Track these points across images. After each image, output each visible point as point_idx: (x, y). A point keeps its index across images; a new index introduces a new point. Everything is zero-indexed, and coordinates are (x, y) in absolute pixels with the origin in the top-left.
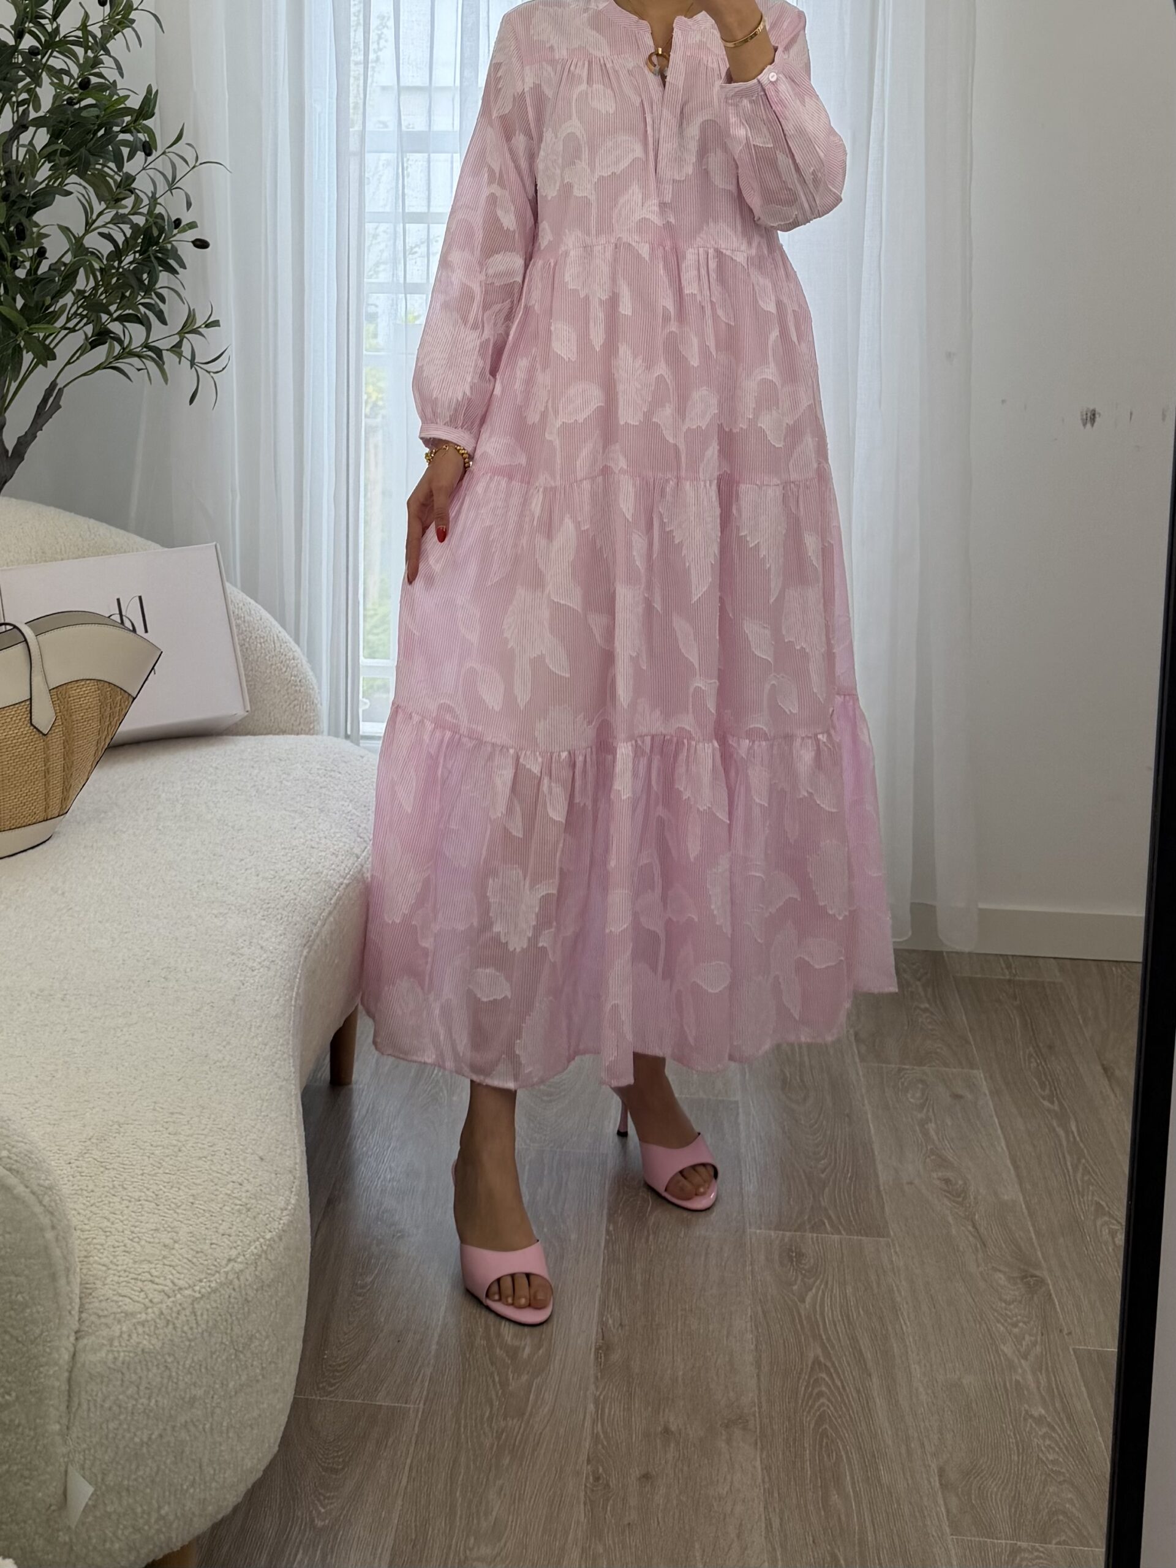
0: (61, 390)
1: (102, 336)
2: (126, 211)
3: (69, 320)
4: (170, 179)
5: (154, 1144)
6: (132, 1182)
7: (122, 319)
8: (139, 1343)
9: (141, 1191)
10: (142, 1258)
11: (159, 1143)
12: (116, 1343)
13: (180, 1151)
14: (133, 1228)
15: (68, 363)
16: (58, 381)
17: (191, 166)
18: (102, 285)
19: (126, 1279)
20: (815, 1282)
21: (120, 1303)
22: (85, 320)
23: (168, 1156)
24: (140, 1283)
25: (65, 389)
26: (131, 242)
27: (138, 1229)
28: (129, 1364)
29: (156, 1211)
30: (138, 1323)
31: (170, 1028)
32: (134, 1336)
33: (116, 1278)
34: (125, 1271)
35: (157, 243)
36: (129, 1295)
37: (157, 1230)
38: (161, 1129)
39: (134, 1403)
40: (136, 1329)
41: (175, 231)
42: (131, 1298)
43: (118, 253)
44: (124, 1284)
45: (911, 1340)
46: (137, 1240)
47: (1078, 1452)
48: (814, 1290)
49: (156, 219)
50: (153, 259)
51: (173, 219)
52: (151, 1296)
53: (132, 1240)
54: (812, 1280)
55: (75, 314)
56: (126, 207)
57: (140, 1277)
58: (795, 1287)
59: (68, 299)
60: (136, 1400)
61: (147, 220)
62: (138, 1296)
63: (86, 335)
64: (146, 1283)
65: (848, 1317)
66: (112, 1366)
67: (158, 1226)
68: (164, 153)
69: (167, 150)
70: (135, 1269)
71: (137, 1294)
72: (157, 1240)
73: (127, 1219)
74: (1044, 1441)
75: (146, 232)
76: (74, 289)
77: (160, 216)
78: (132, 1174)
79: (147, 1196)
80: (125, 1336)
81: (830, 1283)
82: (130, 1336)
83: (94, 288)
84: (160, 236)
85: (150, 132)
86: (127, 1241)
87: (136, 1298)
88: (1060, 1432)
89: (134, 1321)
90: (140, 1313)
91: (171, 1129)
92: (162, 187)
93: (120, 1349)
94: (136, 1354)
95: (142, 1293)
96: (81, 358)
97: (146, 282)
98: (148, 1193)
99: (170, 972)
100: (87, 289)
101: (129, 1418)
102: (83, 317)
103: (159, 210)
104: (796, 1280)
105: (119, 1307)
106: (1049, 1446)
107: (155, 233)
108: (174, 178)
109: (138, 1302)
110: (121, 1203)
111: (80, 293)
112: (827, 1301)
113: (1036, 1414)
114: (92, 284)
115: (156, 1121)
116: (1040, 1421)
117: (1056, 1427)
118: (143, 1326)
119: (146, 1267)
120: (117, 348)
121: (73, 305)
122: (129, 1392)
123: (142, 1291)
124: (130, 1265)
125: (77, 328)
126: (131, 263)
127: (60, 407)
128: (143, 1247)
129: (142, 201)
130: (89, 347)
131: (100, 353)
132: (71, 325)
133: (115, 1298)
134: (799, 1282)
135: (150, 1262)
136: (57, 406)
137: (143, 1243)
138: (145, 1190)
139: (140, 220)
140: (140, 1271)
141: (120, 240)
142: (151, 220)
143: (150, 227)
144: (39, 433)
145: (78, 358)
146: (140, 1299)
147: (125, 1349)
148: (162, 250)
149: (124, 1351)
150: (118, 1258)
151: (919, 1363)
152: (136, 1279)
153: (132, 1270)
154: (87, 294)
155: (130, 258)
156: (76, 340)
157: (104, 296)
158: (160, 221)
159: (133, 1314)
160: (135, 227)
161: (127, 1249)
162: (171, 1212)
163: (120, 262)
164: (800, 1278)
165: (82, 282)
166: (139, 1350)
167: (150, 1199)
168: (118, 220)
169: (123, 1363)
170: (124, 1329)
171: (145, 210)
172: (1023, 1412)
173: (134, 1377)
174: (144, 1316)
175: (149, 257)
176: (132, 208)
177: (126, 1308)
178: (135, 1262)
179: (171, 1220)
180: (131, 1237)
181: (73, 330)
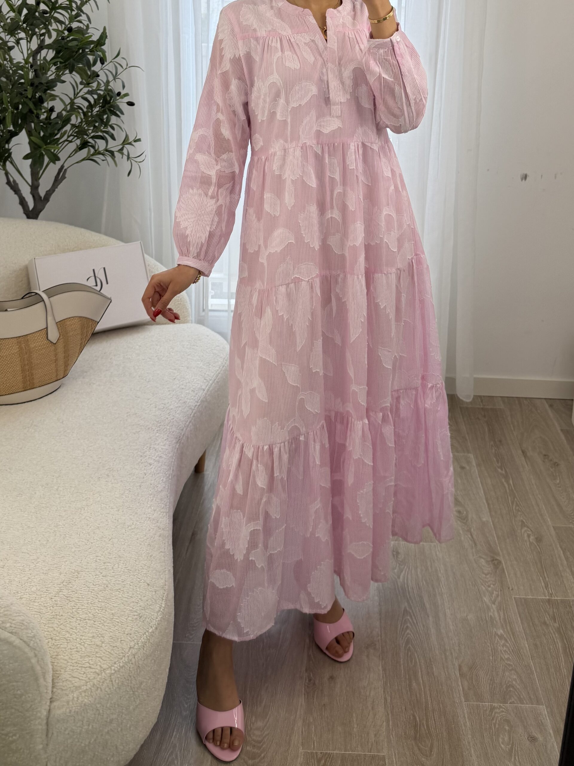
0: (66, 170)
1: (84, 145)
2: (94, 88)
3: (68, 137)
4: (114, 74)
5: (95, 584)
6: (82, 609)
7: (93, 137)
8: (83, 701)
9: (86, 614)
10: (85, 655)
11: (97, 583)
12: (71, 703)
13: (107, 586)
14: (81, 637)
15: (69, 157)
16: (65, 165)
17: (124, 68)
18: (84, 121)
19: (76, 668)
20: (404, 567)
21: (73, 682)
22: (76, 138)
23: (101, 591)
24: (83, 670)
25: (68, 169)
26: (97, 102)
27: (84, 637)
28: (77, 712)
29: (94, 626)
30: (82, 691)
31: (108, 507)
32: (80, 698)
33: (71, 668)
34: (76, 663)
35: (109, 103)
36: (77, 676)
37: (93, 637)
38: (99, 574)
39: (80, 729)
40: (81, 694)
41: (118, 98)
42: (79, 679)
43: (91, 107)
44: (76, 670)
45: (446, 596)
46: (83, 644)
47: (518, 653)
48: (404, 572)
49: (109, 91)
50: (107, 110)
51: (116, 92)
52: (89, 676)
53: (80, 644)
54: (403, 567)
55: (71, 135)
56: (94, 87)
57: (84, 666)
58: (396, 571)
59: (68, 127)
60: (82, 728)
61: (104, 93)
62: (82, 677)
63: (77, 145)
64: (87, 669)
65: (418, 585)
66: (69, 714)
67: (94, 634)
68: (111, 62)
69: (113, 61)
70: (81, 661)
71: (82, 675)
72: (93, 643)
73: (79, 632)
74: (503, 647)
75: (104, 97)
76: (71, 122)
77: (111, 90)
78: (83, 603)
79: (89, 617)
80: (76, 699)
81: (410, 567)
82: (78, 698)
83: (80, 123)
84: (111, 99)
85: (104, 52)
86: (78, 645)
87: (81, 678)
88: (509, 642)
89: (81, 691)
90: (83, 685)
91: (104, 574)
92: (111, 78)
93: (73, 706)
94: (81, 706)
95: (85, 674)
96: (76, 155)
97: (105, 120)
98: (89, 615)
99: (110, 471)
100: (77, 123)
101: (78, 736)
102: (75, 136)
103: (109, 87)
104: (396, 566)
105: (73, 684)
106: (505, 650)
107: (108, 98)
108: (116, 73)
109: (82, 680)
110: (76, 622)
111: (73, 126)
112: (409, 577)
113: (499, 634)
114: (79, 120)
115: (96, 569)
116: (501, 637)
117: (508, 640)
118: (85, 693)
119: (87, 659)
120: (92, 151)
121: (70, 130)
122: (78, 725)
123: (85, 673)
124: (79, 659)
125: (73, 140)
126: (97, 111)
127: (65, 178)
128: (86, 648)
129: (101, 84)
130: (78, 150)
131: (84, 153)
132: (70, 139)
133: (70, 679)
134: (397, 568)
135: (89, 656)
136: (64, 177)
137: (86, 645)
138: (88, 613)
139: (102, 93)
140: (84, 662)
141: (92, 101)
142: (106, 92)
143: (106, 96)
144: (56, 190)
145: (74, 155)
146: (83, 678)
147: (75, 705)
148: (112, 106)
149: (75, 706)
150: (73, 655)
151: (449, 609)
152: (82, 667)
153: (80, 662)
154: (77, 125)
155: (97, 109)
156: (72, 147)
157: (85, 126)
158: (110, 93)
159: (80, 687)
160: (99, 95)
161: (78, 650)
162: (100, 625)
163: (92, 111)
164: (398, 565)
165: (74, 120)
166: (83, 705)
167: (90, 618)
168: (90, 93)
169: (75, 712)
170: (75, 695)
171: (103, 88)
172: (494, 633)
173: (80, 718)
174: (84, 688)
175: (105, 110)
176: (97, 87)
177: (76, 684)
178: (81, 657)
179: (101, 630)
180: (80, 642)
181: (71, 142)
